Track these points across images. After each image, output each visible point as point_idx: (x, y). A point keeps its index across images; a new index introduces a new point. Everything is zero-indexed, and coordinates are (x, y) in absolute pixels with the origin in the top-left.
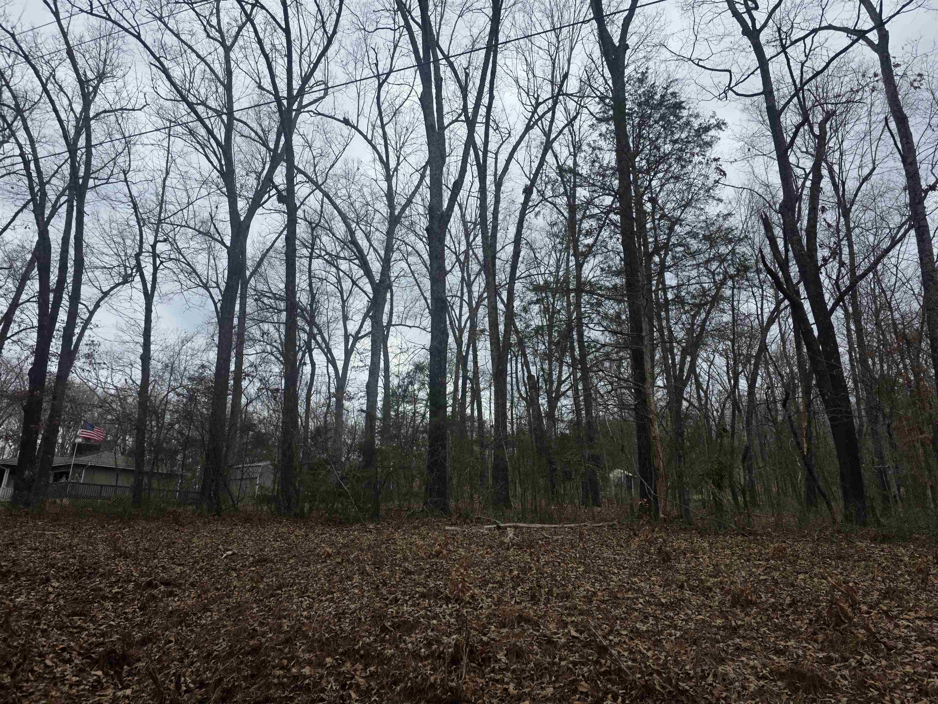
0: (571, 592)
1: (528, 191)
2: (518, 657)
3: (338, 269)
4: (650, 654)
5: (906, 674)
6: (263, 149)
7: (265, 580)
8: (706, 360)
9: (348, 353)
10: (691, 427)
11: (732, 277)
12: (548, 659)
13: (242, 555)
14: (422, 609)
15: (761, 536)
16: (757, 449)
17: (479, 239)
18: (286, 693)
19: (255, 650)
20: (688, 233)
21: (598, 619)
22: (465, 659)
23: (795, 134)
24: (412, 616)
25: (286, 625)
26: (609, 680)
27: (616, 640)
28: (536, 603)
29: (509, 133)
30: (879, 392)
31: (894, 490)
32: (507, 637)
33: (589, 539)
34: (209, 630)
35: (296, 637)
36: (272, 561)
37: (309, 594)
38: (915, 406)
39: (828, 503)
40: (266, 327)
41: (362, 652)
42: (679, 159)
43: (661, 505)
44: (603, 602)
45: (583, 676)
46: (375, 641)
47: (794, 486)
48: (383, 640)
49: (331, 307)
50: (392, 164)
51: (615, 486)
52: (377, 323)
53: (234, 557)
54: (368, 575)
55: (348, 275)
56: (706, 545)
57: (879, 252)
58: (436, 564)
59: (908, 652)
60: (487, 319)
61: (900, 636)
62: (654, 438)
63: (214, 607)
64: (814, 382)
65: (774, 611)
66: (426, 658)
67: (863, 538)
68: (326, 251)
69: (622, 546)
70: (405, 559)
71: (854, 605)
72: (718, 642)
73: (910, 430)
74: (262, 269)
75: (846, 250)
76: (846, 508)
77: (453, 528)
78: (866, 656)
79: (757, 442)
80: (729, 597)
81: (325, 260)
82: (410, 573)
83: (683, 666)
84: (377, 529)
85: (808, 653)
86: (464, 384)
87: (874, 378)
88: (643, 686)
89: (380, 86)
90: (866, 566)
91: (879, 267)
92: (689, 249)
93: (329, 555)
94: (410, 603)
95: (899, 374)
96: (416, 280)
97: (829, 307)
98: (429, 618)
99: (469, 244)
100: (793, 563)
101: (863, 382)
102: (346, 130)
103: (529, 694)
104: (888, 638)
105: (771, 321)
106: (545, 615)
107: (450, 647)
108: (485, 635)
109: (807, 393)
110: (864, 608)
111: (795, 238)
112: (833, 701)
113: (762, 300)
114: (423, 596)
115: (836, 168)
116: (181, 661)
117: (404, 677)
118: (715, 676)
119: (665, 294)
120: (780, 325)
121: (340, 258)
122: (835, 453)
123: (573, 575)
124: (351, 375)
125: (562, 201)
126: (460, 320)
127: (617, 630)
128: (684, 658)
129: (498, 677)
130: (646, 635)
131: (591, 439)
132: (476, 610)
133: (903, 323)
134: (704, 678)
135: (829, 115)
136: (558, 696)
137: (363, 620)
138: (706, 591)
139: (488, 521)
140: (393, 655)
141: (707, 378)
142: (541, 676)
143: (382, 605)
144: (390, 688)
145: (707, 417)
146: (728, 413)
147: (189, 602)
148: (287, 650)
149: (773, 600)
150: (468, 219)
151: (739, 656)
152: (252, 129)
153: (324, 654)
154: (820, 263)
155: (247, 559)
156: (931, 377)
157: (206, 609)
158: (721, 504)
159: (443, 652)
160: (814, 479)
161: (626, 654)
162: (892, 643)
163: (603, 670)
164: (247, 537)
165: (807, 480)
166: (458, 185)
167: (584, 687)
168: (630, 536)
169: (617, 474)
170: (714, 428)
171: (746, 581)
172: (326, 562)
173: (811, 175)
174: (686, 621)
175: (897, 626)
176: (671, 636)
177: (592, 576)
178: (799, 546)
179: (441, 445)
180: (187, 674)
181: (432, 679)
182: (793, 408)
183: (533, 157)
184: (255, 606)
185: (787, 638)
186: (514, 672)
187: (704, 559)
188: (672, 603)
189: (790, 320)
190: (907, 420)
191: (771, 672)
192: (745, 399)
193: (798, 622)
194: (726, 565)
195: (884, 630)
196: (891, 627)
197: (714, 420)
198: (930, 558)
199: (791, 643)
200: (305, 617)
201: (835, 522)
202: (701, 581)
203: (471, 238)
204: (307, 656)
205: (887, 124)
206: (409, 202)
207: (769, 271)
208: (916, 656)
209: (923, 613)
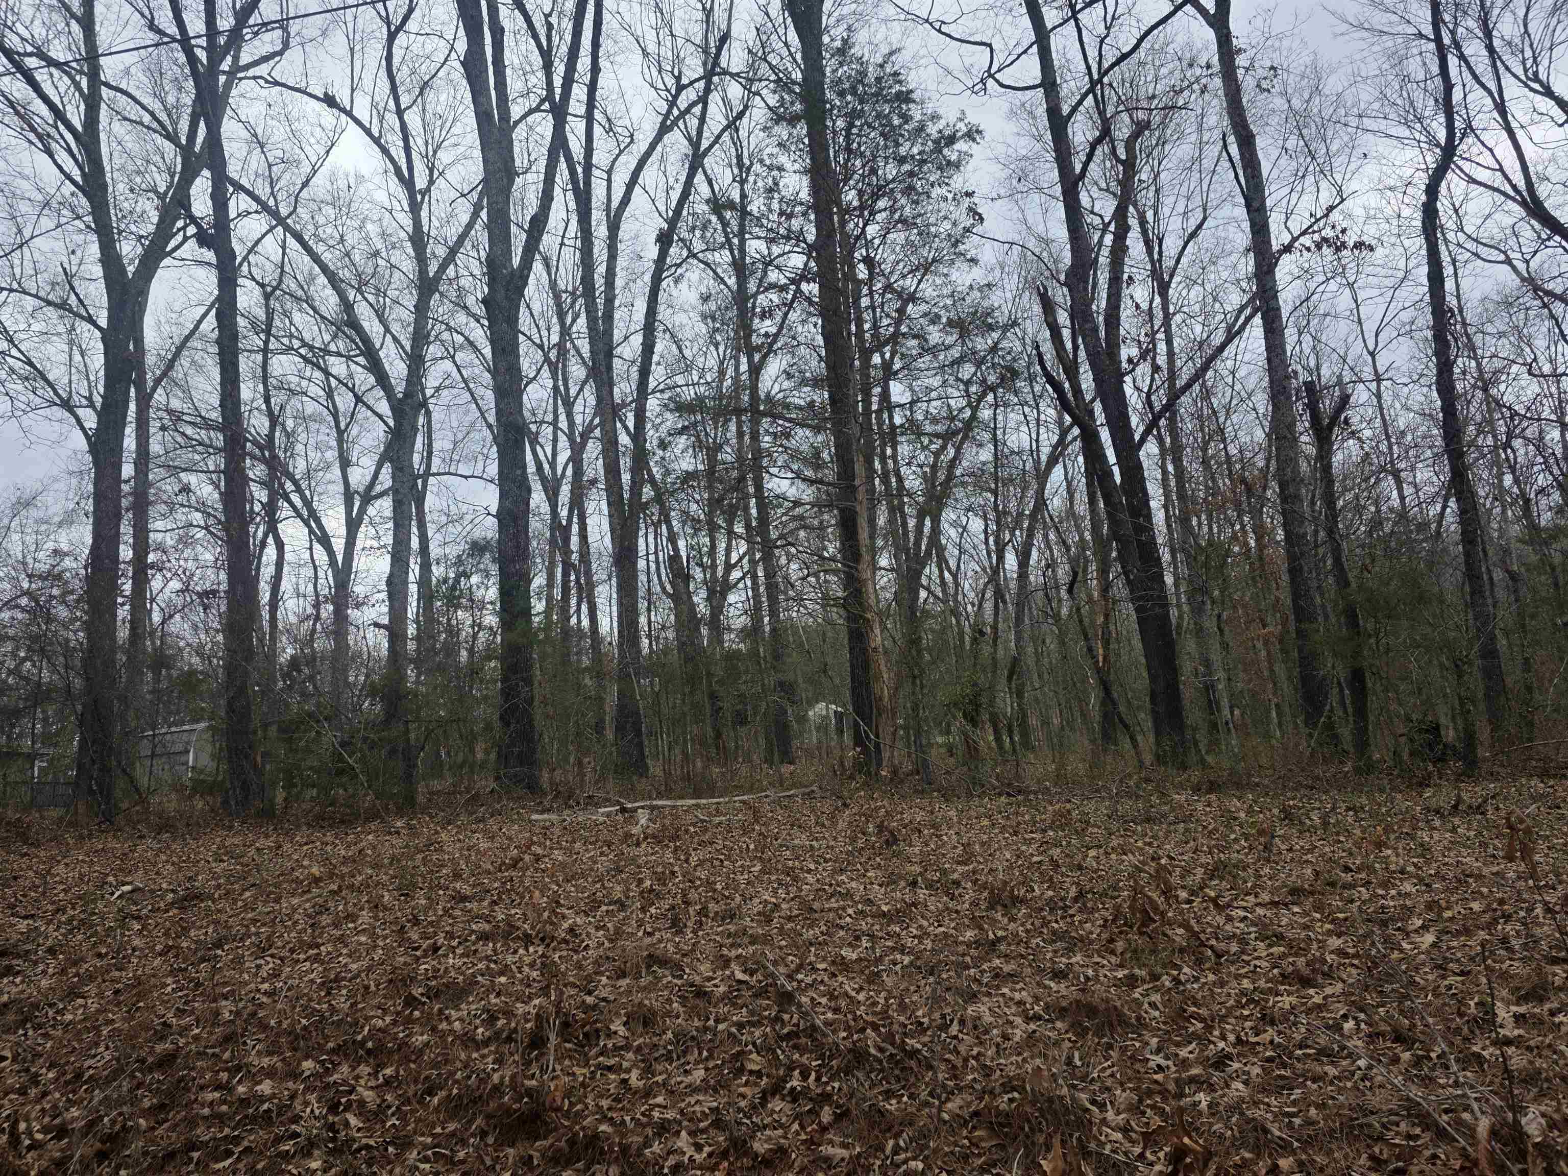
0: (739, 907)
1: (664, 240)
2: (645, 1024)
3: (327, 373)
4: (861, 997)
5: (1243, 993)
6: (168, 147)
7: (192, 933)
8: (954, 524)
9: (353, 526)
10: (933, 631)
11: (993, 389)
12: (697, 1023)
13: (152, 891)
14: (480, 960)
15: (1035, 793)
16: (1031, 661)
17: (582, 321)
18: (227, 1131)
19: (167, 1061)
20: (925, 315)
21: (781, 948)
22: (553, 1039)
23: (1090, 157)
24: (463, 974)
25: (226, 1009)
26: (795, 1047)
27: (809, 980)
28: (680, 932)
29: (632, 136)
30: (1206, 565)
31: (1226, 712)
32: (629, 992)
33: (772, 818)
34: (79, 1033)
35: (246, 1030)
36: (210, 897)
37: (273, 951)
38: (1255, 586)
39: (1133, 739)
40: (192, 479)
41: (370, 1045)
42: (909, 190)
43: (886, 755)
44: (789, 919)
45: (754, 1044)
46: (395, 1023)
47: (1084, 715)
48: (409, 1020)
49: (312, 441)
50: (421, 182)
51: (818, 729)
52: (401, 469)
53: (135, 896)
54: (386, 908)
55: (346, 385)
56: (953, 813)
57: (1210, 352)
58: (512, 880)
59: (1245, 958)
60: (600, 462)
61: (1234, 935)
62: (875, 650)
63: (91, 989)
64: (1114, 554)
65: (1052, 910)
66: (486, 1043)
67: (1181, 787)
68: (302, 340)
69: (823, 826)
70: (457, 876)
71: (1168, 892)
72: (968, 967)
73: (1249, 622)
74: (178, 373)
75: (1162, 347)
76: (1158, 743)
77: (546, 816)
78: (1186, 970)
79: (1030, 650)
80: (986, 894)
81: (301, 356)
82: (464, 899)
83: (913, 1012)
84: (411, 827)
85: (1102, 972)
86: (566, 575)
87: (1199, 545)
88: (850, 1051)
89: (392, 37)
90: (1187, 830)
91: (1210, 374)
92: (926, 340)
93: (317, 880)
94: (459, 951)
95: (1234, 537)
96: (472, 395)
97: (1137, 437)
98: (493, 975)
99: (565, 331)
100: (1081, 833)
101: (1183, 550)
102: (328, 116)
103: (664, 1084)
104: (1217, 939)
105: (1053, 460)
106: (693, 951)
107: (527, 1021)
108: (590, 993)
109: (1103, 571)
110: (1183, 895)
111: (1087, 326)
112: (1138, 1045)
113: (1038, 425)
114: (484, 937)
115: (1150, 215)
116: (23, 1092)
117: (446, 1080)
118: (962, 1022)
119: (891, 417)
120: (1065, 466)
121: (329, 353)
122: (1143, 661)
123: (742, 878)
124: (360, 562)
125: (723, 258)
126: (553, 464)
127: (810, 963)
128: (915, 998)
129: (611, 1062)
130: (856, 967)
131: (777, 657)
132: (576, 952)
133: (1242, 460)
134: (945, 1027)
135: (1141, 128)
136: (712, 1082)
137: (373, 988)
138: (951, 888)
139: (608, 800)
140: (427, 1044)
141: (957, 552)
142: (685, 1053)
143: (409, 960)
144: (421, 1101)
145: (955, 613)
146: (989, 606)
147: (44, 983)
148: (227, 1055)
149: (1051, 893)
150: (562, 285)
151: (998, 987)
152: (144, 107)
153: (298, 1054)
154: (1124, 365)
155: (162, 898)
156: (1278, 542)
157: (73, 994)
158: (976, 750)
159: (515, 1030)
160: (1114, 703)
161: (824, 1001)
162: (1222, 946)
163: (785, 1031)
164: (164, 858)
165: (1103, 704)
166: (538, 224)
167: (755, 1062)
168: (837, 808)
169: (820, 710)
170: (967, 629)
171: (1011, 867)
172: (309, 891)
173: (1113, 225)
174: (919, 938)
175: (1230, 919)
176: (895, 964)
177: (773, 878)
178: (1090, 806)
179: (523, 680)
180: (33, 1115)
181: (496, 1078)
182: (1083, 596)
183: (671, 180)
184: (169, 980)
185: (1070, 951)
186: (639, 1049)
187: (950, 836)
188: (898, 911)
189: (1081, 459)
190: (1244, 607)
191: (1047, 1008)
192: (1013, 585)
193: (1088, 925)
194: (983, 844)
195: (1211, 926)
196: (1221, 920)
197: (967, 619)
198: (1276, 811)
199: (1078, 958)
200: (265, 993)
201: (1141, 764)
202: (944, 872)
203: (569, 320)
204: (266, 1061)
205: (1225, 146)
206: (453, 252)
207: (1051, 380)
208: (1257, 963)
209: (1265, 897)
